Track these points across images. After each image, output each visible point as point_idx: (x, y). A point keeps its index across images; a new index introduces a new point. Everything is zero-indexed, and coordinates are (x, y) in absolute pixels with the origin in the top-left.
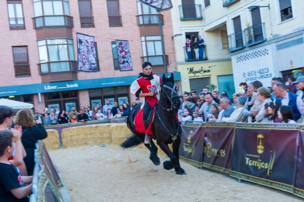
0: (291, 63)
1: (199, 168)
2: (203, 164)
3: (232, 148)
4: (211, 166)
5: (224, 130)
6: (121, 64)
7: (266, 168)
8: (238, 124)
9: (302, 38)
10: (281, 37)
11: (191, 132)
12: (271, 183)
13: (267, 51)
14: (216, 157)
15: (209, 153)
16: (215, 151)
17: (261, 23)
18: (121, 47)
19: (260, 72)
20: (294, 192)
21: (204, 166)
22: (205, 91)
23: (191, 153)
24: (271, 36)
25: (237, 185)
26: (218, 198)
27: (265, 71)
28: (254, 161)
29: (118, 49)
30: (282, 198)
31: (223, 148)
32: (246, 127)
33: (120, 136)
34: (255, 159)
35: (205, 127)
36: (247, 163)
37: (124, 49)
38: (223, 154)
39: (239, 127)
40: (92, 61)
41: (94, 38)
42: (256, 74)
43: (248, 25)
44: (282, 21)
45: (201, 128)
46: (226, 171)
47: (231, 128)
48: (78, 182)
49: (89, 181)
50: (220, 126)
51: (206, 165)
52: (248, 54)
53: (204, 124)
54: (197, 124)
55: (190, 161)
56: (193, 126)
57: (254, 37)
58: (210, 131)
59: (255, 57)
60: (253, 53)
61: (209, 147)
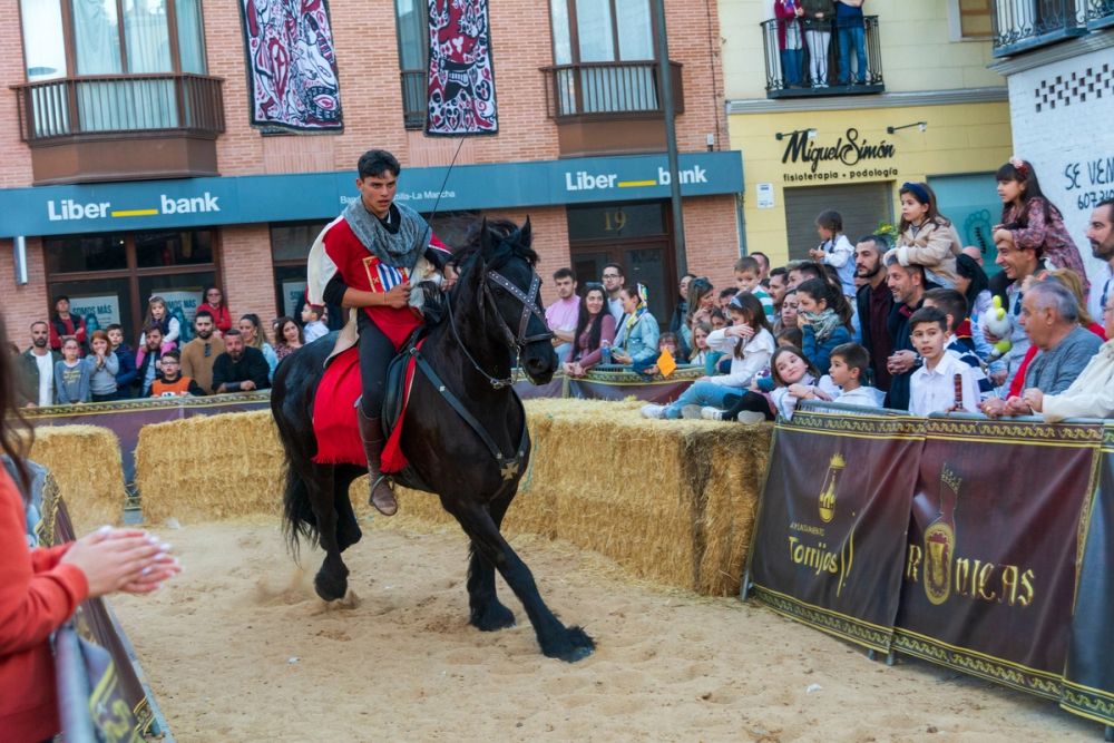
1: (877, 656)
2: (899, 635)
3: (1079, 561)
4: (950, 653)
5: (1042, 459)
11: (836, 462)
14: (981, 607)
15: (938, 578)
16: (981, 572)
18: (450, 10)
21: (905, 646)
23: (831, 578)
31: (1020, 555)
35: (915, 443)
37: (464, 23)
38: (1022, 590)
40: (315, 76)
45: (895, 444)
46: (1038, 683)
47: (1078, 449)
48: (235, 711)
49: (295, 706)
50: (1006, 435)
51: (921, 642)
52: (1097, 69)
53: (909, 425)
54: (868, 422)
55: (828, 616)
56: (846, 429)
58: (945, 464)
61: (941, 546)
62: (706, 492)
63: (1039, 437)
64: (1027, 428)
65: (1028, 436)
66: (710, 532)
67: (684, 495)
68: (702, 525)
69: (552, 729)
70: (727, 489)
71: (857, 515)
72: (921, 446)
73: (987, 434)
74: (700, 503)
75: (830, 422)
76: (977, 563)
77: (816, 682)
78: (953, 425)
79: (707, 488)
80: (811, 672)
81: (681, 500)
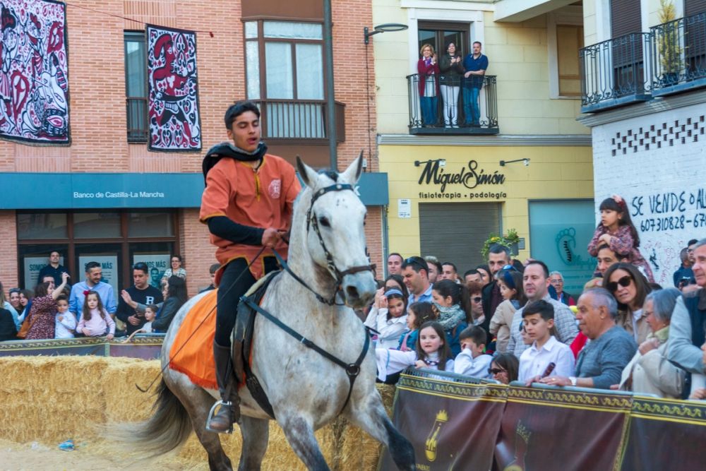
8: (642, 402)
11: (442, 416)
18: (166, 55)
19: (699, 200)
32: (676, 415)
35: (501, 403)
37: (175, 64)
39: (647, 411)
40: (51, 101)
41: (64, 10)
42: (686, 205)
43: (668, 11)
45: (482, 406)
47: (614, 413)
50: (564, 401)
53: (495, 390)
54: (466, 388)
56: (450, 392)
57: (687, 60)
58: (520, 421)
59: (684, 141)
60: (677, 122)
62: (343, 435)
63: (587, 403)
64: (579, 397)
65: (580, 403)
66: (345, 465)
67: (327, 437)
68: (339, 460)
70: (360, 433)
71: (454, 457)
72: (503, 406)
73: (550, 400)
74: (338, 442)
75: (438, 385)
78: (527, 392)
79: (344, 432)
81: (324, 440)
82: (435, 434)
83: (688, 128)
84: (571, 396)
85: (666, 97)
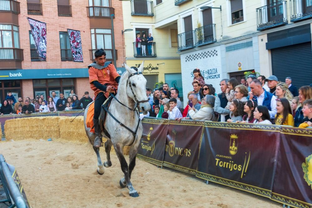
0: (240, 65)
1: (159, 167)
2: (164, 162)
3: (200, 148)
4: (174, 166)
5: (192, 128)
6: (74, 54)
7: (239, 170)
8: (207, 123)
9: (252, 42)
10: (231, 39)
11: (151, 129)
12: (244, 187)
13: (217, 52)
14: (180, 157)
15: (172, 151)
16: (180, 150)
17: (212, 24)
18: (73, 37)
19: (208, 73)
20: (272, 197)
21: (165, 165)
22: (166, 87)
23: (150, 151)
24: (221, 38)
25: (205, 187)
26: (190, 202)
27: (213, 71)
28: (225, 163)
29: (70, 39)
30: (259, 203)
31: (188, 147)
32: (217, 126)
33: (69, 130)
34: (227, 160)
36: (217, 165)
37: (76, 40)
38: (188, 154)
39: (209, 125)
40: (43, 49)
41: (46, 25)
42: (204, 74)
43: (199, 25)
44: (233, 23)
45: (162, 125)
46: (191, 172)
47: (199, 126)
48: (28, 179)
49: (41, 178)
50: (185, 123)
51: (168, 164)
52: (197, 54)
53: (166, 121)
54: (157, 121)
55: (149, 159)
56: (153, 122)
57: (204, 37)
58: (173, 129)
59: (204, 58)
60: (202, 53)
61: (172, 145)
63: (192, 124)
69: (95, 182)
71: (155, 139)
72: (168, 125)
73: (182, 123)
75: (150, 121)
76: (179, 148)
77: (148, 172)
78: (175, 121)
80: (147, 170)
82: (150, 133)
83: (205, 54)
84: (185, 122)
85: (199, 46)
